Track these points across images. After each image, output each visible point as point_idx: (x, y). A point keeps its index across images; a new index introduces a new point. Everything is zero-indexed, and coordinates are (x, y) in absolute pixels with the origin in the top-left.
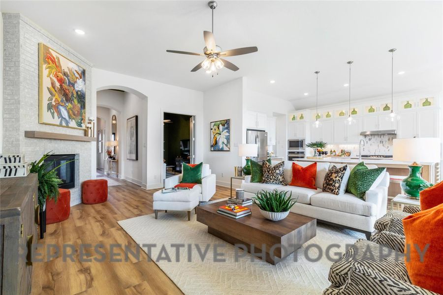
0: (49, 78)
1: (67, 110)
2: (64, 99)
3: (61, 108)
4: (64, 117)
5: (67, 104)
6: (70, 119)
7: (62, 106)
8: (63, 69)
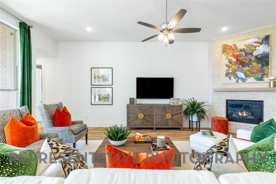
0: (227, 60)
1: (243, 72)
2: (241, 66)
3: (237, 72)
4: (240, 77)
5: (244, 68)
6: (247, 77)
7: (238, 71)
8: (239, 48)
